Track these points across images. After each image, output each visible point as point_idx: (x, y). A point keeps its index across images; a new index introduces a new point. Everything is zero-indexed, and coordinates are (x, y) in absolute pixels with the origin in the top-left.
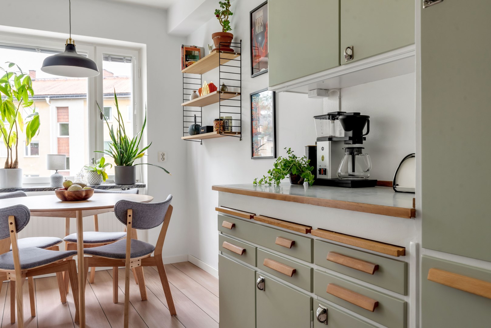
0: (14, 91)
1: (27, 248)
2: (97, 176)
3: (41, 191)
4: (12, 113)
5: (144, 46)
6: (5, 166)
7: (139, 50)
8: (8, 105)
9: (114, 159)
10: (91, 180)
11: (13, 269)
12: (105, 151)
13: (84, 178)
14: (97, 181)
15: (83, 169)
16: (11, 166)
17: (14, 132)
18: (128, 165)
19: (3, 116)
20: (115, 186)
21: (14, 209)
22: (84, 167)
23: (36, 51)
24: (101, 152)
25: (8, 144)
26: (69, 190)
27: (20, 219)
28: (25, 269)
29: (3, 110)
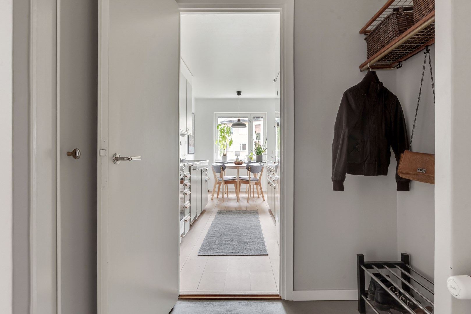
0: (226, 132)
5: (267, 112)
6: (223, 155)
7: (265, 114)
9: (255, 153)
11: (222, 182)
12: (253, 150)
13: (245, 160)
17: (225, 144)
18: (260, 155)
20: (255, 162)
21: (222, 165)
22: (246, 156)
25: (224, 148)
26: (237, 161)
27: (224, 168)
28: (225, 181)
29: (223, 138)
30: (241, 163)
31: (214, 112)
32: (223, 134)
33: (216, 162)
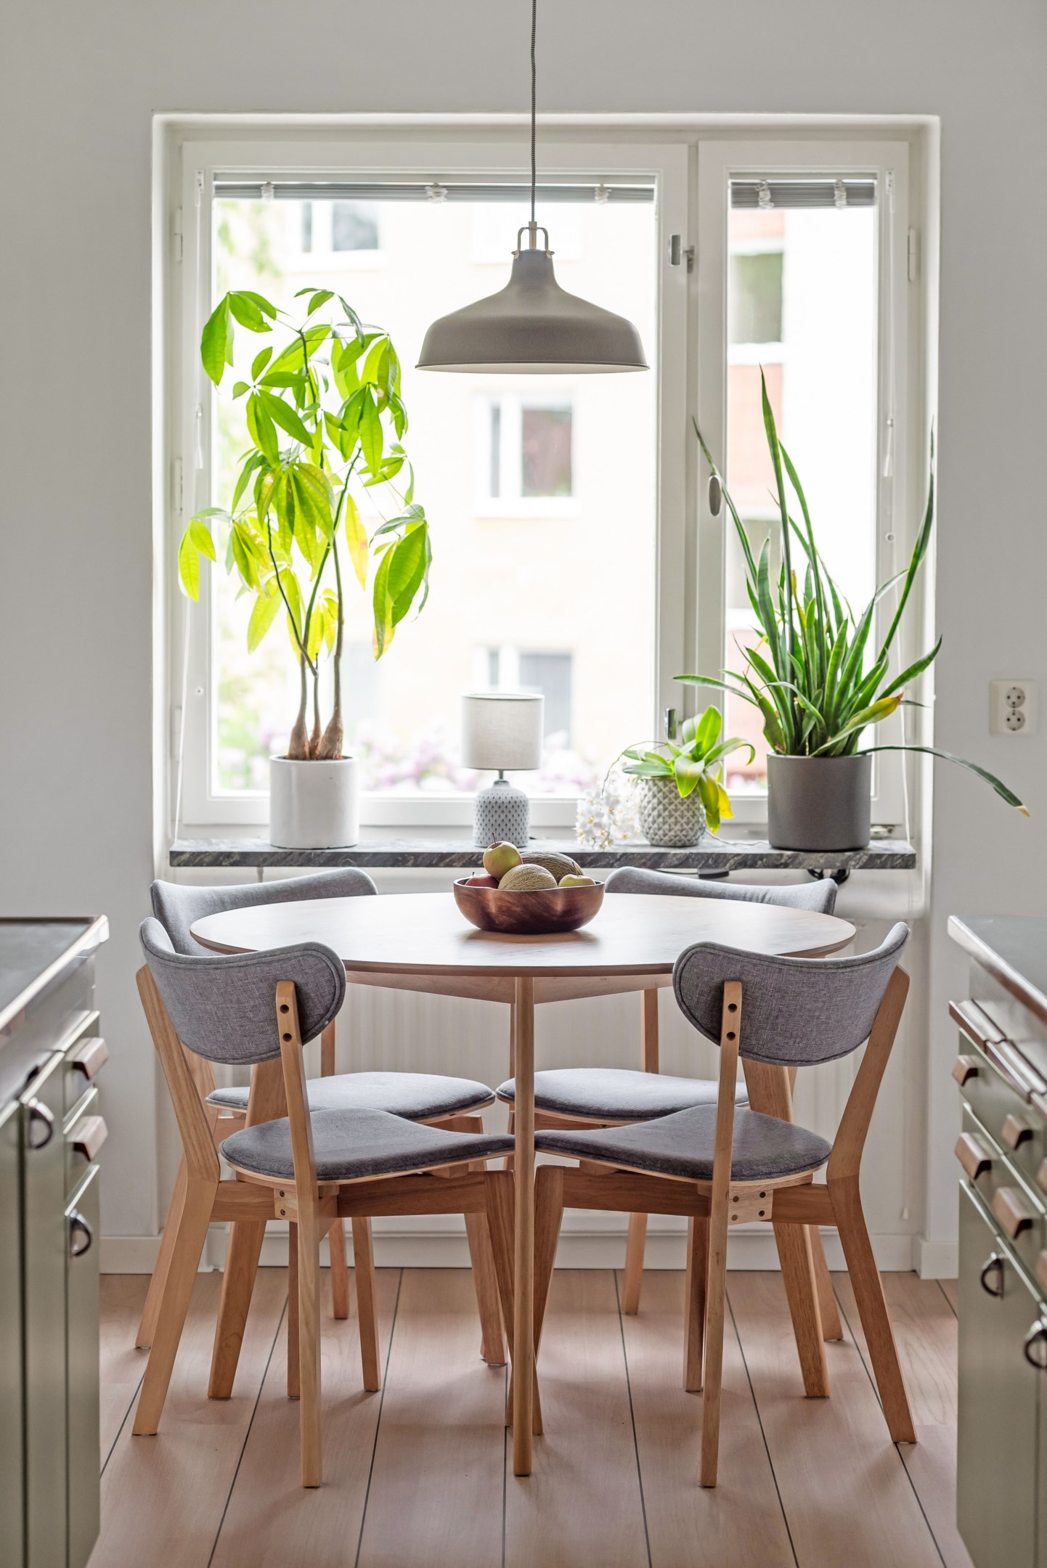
0: (328, 417)
1: (352, 1111)
2: (682, 804)
3: (430, 865)
4: (318, 519)
6: (291, 749)
7: (917, 135)
8: (305, 482)
9: (760, 718)
10: (654, 822)
11: (290, 1175)
12: (728, 680)
13: (618, 808)
14: (678, 827)
15: (618, 768)
16: (315, 747)
17: (327, 591)
18: (825, 754)
19: (284, 533)
20: (761, 856)
21: (295, 958)
22: (625, 759)
23: (426, 199)
24: (704, 680)
25: (303, 646)
26: (502, 883)
27: (312, 995)
28: (332, 1179)
29: (284, 504)
30: (559, 906)
31: (158, 119)
32: (285, 441)
33: (196, 859)
